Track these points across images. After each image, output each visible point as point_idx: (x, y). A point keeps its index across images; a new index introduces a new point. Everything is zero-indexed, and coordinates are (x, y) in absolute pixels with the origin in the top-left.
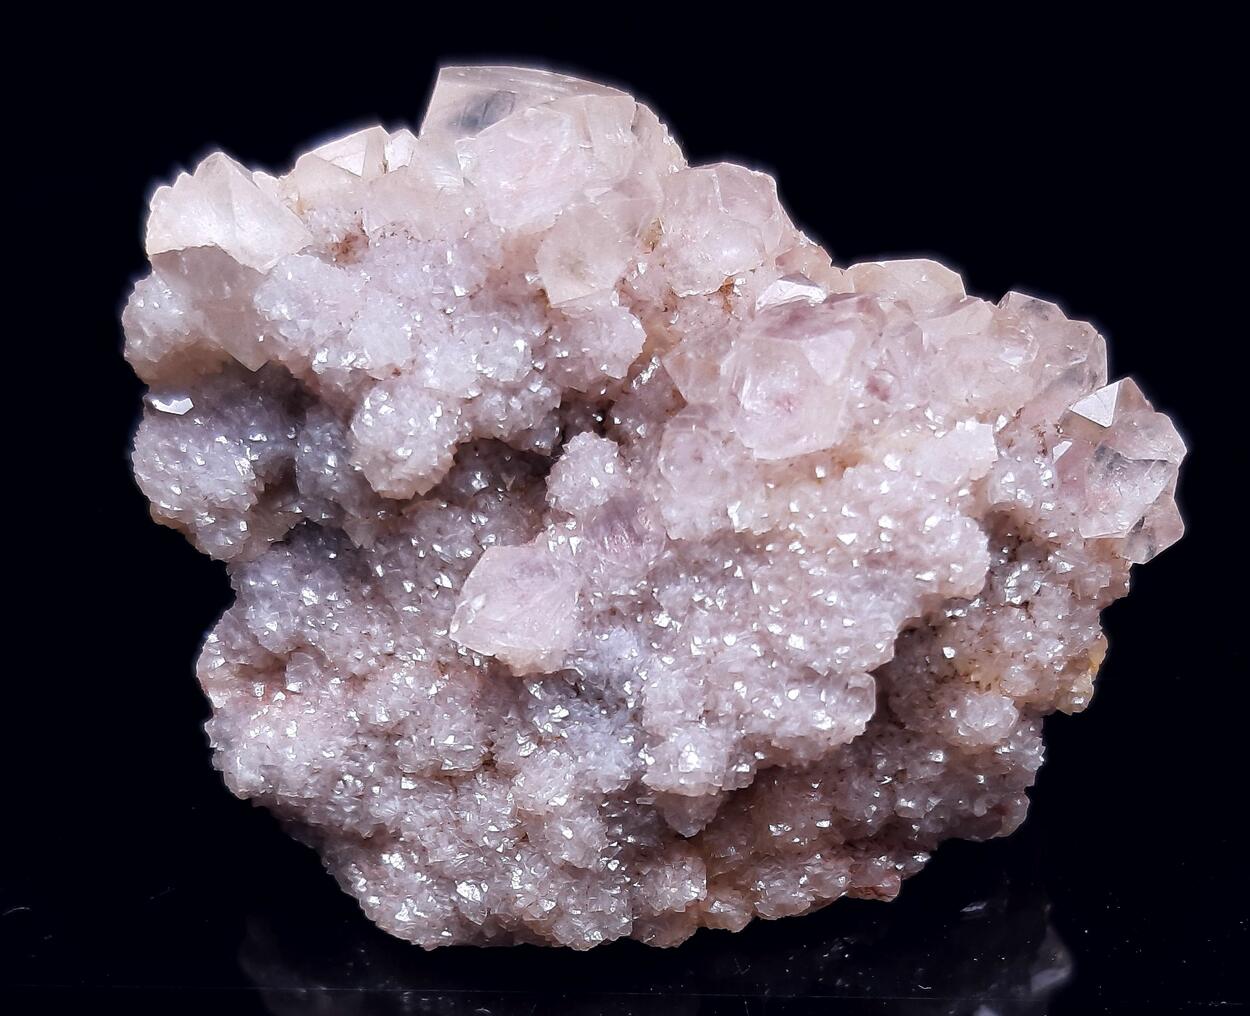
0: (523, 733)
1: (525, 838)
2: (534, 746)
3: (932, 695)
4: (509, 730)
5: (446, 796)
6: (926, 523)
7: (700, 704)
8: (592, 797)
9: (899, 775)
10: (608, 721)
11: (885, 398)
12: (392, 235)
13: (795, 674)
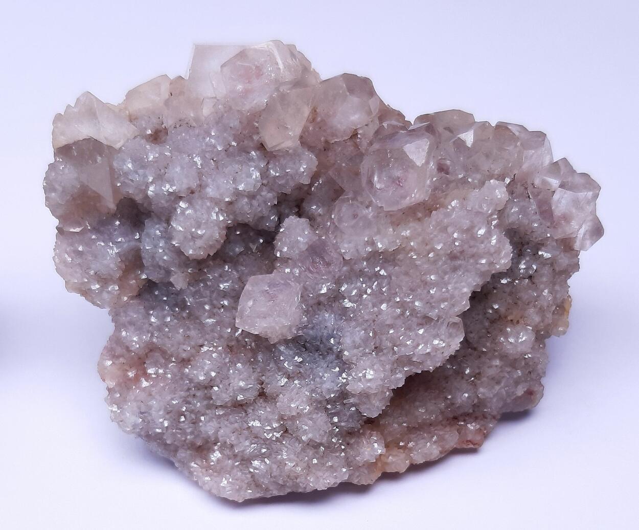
0: (280, 374)
1: (286, 431)
2: (286, 380)
3: (489, 330)
4: (271, 374)
5: (241, 415)
6: (478, 233)
7: (372, 344)
8: (320, 402)
9: (477, 376)
10: (324, 361)
11: (447, 173)
12: (180, 126)
13: (420, 321)
